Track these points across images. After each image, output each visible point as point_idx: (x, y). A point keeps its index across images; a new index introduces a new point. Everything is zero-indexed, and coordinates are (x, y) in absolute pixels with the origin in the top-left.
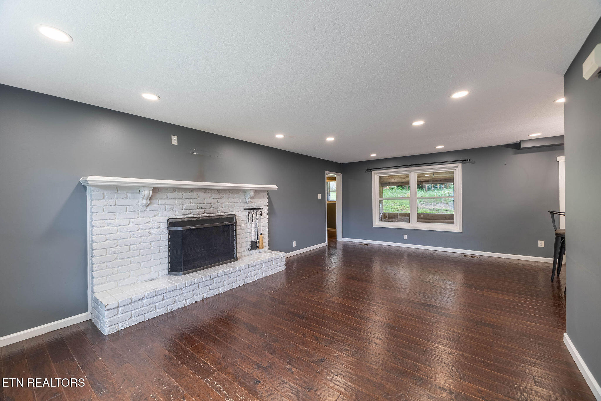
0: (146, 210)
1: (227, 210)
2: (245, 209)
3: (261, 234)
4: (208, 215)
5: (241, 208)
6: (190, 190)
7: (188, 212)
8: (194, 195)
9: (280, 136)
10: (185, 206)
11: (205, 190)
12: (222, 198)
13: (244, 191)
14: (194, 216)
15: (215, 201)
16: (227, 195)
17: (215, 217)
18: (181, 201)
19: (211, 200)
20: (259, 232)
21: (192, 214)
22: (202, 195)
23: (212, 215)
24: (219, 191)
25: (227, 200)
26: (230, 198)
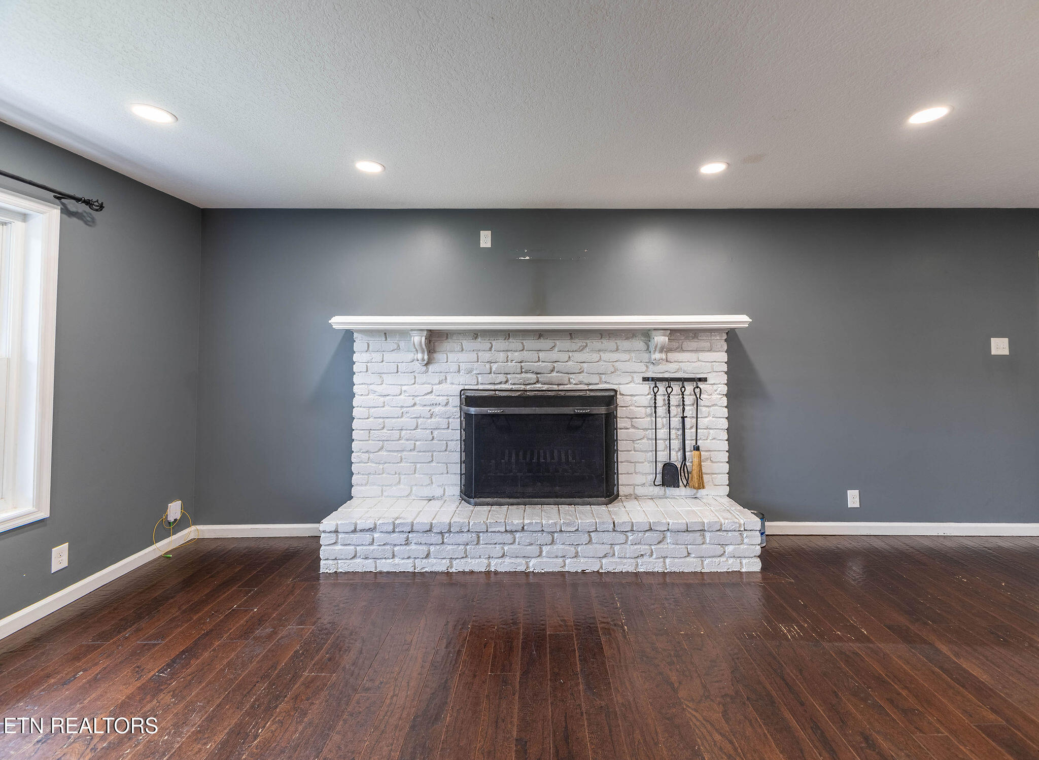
0: (427, 372)
1: (595, 379)
2: (645, 379)
3: (697, 448)
4: (545, 387)
5: (635, 375)
6: (508, 334)
7: (502, 378)
8: (514, 343)
9: (713, 168)
10: (494, 367)
11: (540, 334)
12: (581, 349)
13: (646, 334)
14: (514, 387)
15: (564, 356)
16: (596, 344)
17: (562, 393)
18: (486, 356)
19: (554, 355)
20: (689, 444)
21: (512, 384)
22: (530, 343)
23: (555, 387)
24: (572, 334)
25: (595, 357)
26: (605, 351)
